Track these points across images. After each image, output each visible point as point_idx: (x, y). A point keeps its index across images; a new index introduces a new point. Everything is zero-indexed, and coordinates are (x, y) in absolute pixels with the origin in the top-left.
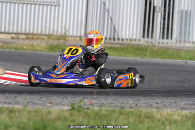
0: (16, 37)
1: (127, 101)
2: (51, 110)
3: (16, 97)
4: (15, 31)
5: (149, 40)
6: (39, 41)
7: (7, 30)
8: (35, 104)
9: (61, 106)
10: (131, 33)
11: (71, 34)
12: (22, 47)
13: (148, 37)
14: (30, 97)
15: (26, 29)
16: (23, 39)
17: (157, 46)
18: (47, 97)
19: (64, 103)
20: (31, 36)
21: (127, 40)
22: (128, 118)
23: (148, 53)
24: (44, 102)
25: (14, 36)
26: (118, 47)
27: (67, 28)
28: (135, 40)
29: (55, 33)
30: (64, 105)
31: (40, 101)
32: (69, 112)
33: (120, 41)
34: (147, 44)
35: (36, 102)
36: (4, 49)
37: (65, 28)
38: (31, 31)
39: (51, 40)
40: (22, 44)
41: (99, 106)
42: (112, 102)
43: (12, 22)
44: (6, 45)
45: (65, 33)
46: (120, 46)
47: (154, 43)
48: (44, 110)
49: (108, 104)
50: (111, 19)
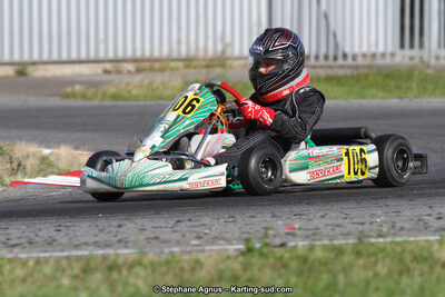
0: (113, 70)
1: (373, 215)
2: (201, 257)
3: (120, 226)
4: (111, 55)
5: (416, 52)
6: (166, 77)
7: (92, 55)
8: (164, 242)
9: (222, 242)
10: (373, 41)
11: (237, 53)
12: (129, 92)
13: (412, 46)
14: (152, 225)
15: (134, 50)
16: (129, 72)
17: (435, 67)
18: (190, 220)
19: (229, 235)
20: (147, 64)
21: (364, 55)
22: (376, 263)
23: (414, 86)
24: (183, 236)
26: (346, 77)
27: (228, 40)
28: (383, 55)
29: (201, 54)
30: (228, 241)
31: (175, 232)
32: (241, 259)
33: (349, 61)
34: (412, 63)
35: (165, 236)
36: (89, 99)
37: (223, 39)
38: (147, 54)
39: (193, 71)
40: (128, 84)
41: (307, 236)
42: (336, 222)
43: (101, 36)
44: (92, 90)
45: (223, 52)
46: (349, 72)
47: (426, 59)
48: (186, 257)
49: (329, 228)
50: (326, 17)
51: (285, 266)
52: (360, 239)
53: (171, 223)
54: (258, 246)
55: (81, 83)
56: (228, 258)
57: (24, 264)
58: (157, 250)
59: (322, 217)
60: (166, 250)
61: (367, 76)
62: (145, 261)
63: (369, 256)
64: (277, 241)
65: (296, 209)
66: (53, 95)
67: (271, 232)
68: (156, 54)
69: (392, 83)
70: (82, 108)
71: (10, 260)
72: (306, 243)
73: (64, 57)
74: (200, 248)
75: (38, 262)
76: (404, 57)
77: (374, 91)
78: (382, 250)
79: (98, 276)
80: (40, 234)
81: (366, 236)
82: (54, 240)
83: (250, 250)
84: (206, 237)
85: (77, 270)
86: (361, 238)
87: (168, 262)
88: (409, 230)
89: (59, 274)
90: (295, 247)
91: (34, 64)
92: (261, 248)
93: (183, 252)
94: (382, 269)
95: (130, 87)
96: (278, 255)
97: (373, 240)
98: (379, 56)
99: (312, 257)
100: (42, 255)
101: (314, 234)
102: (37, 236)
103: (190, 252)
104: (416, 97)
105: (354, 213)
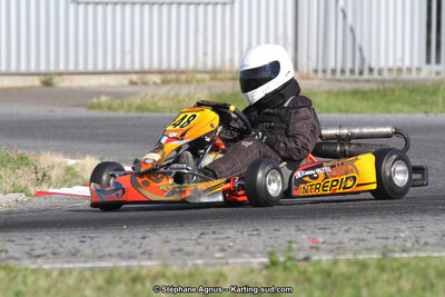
0: (139, 81)
1: (397, 230)
2: (225, 269)
3: (144, 238)
4: (137, 67)
5: (442, 67)
6: (192, 88)
7: (118, 67)
8: (188, 254)
9: (245, 255)
10: (399, 55)
12: (155, 103)
14: (175, 237)
15: (160, 62)
16: (155, 83)
18: (214, 233)
19: (252, 249)
20: (173, 76)
21: (390, 70)
22: (400, 278)
23: (440, 100)
24: (207, 248)
25: (135, 77)
26: (371, 91)
28: (409, 70)
29: (227, 66)
30: (253, 255)
31: (199, 244)
32: (265, 272)
33: (375, 75)
34: (438, 77)
35: (190, 249)
36: (115, 110)
38: (173, 66)
39: (219, 83)
40: (153, 96)
41: (331, 251)
42: (361, 236)
43: (128, 48)
44: (118, 101)
46: (374, 86)
48: (210, 270)
49: (353, 243)
50: (352, 30)
51: (308, 280)
52: (384, 254)
53: (196, 235)
54: (282, 259)
55: (106, 94)
56: (252, 271)
57: (48, 274)
58: (181, 262)
59: (347, 231)
60: (190, 263)
61: (392, 90)
62: (169, 274)
63: (393, 270)
64: (301, 255)
65: (320, 223)
66: (79, 106)
67: (294, 246)
68: (182, 66)
69: (418, 98)
70: (108, 119)
71: (34, 271)
72: (330, 257)
73: (90, 68)
74: (224, 261)
75: (62, 273)
76: (430, 72)
77: (399, 106)
78: (406, 265)
79: (122, 288)
80: (64, 244)
81: (390, 251)
82: (78, 251)
83: (274, 264)
84: (229, 250)
85: (100, 281)
86: (385, 252)
87: (191, 275)
88: (433, 245)
89: (83, 285)
90: (319, 261)
91: (60, 74)
92: (285, 262)
93: (207, 265)
94: (406, 284)
95: (156, 99)
96: (302, 269)
97: (397, 255)
98: (404, 70)
99: (336, 271)
100: (66, 266)
101: (339, 248)
102: (61, 246)
103: (214, 265)
104: (441, 112)
105: (379, 227)
